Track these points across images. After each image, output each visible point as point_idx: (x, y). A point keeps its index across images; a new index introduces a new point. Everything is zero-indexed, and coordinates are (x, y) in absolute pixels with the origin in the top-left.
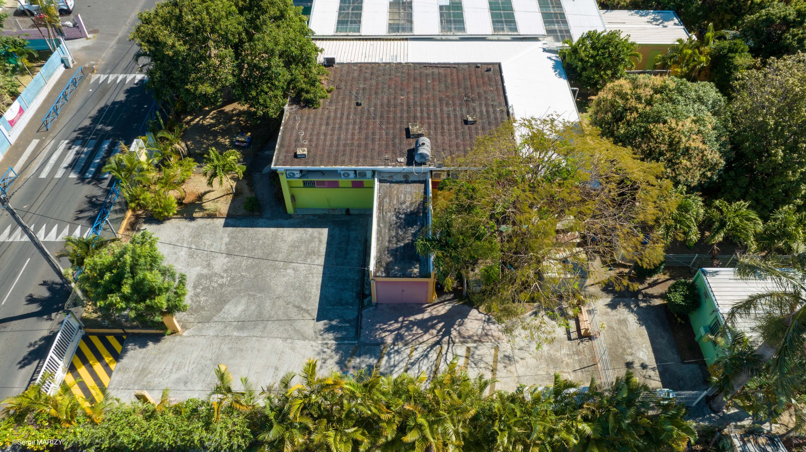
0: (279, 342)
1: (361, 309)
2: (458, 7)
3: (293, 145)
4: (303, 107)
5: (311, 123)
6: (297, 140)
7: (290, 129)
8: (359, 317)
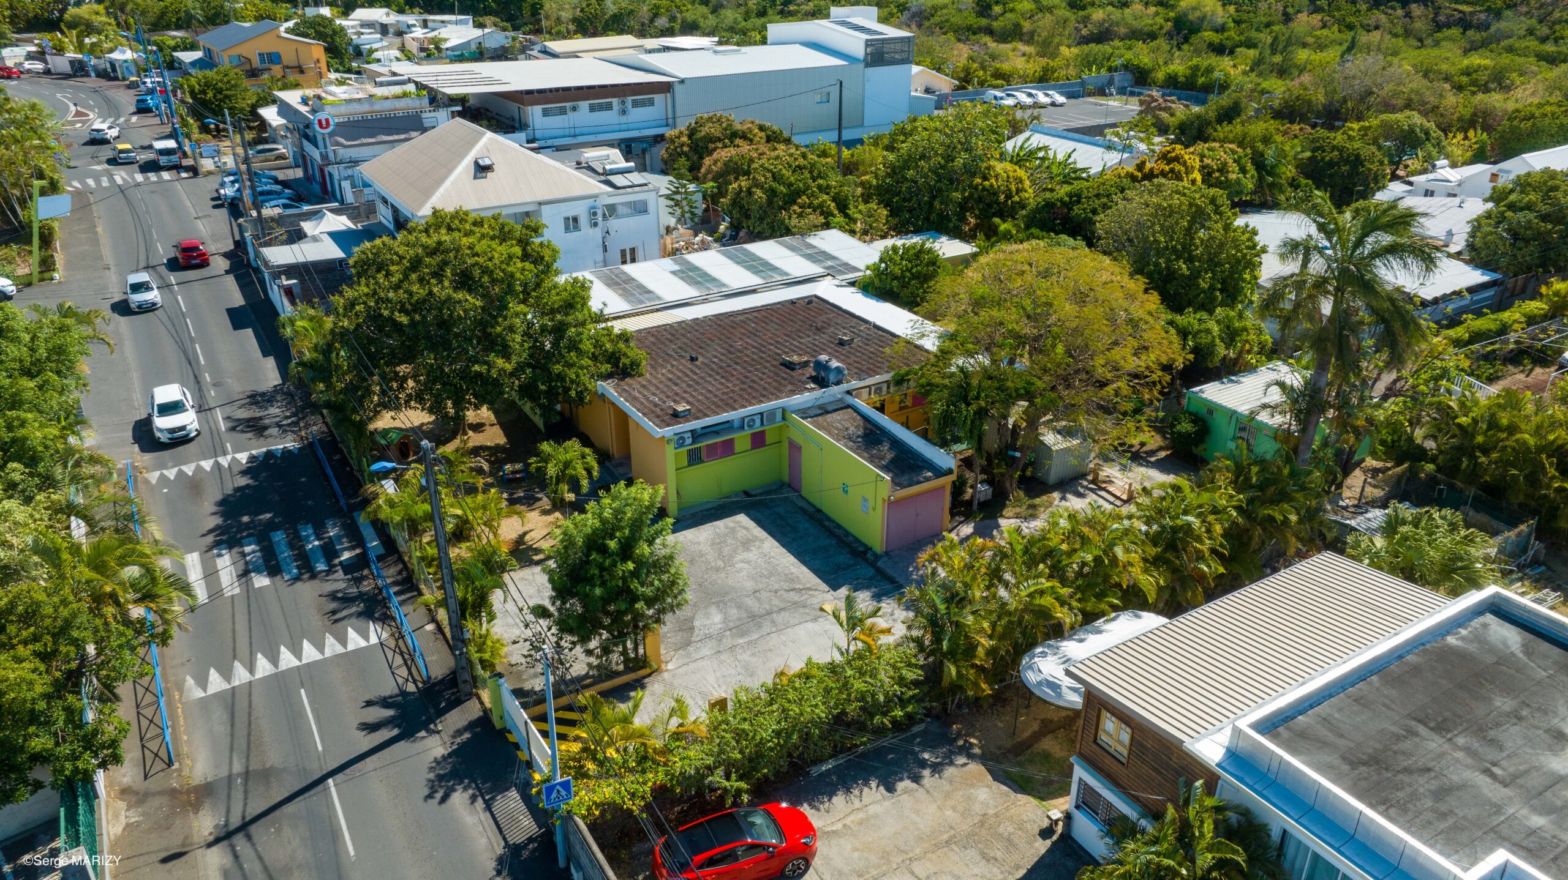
0: (810, 625)
1: (873, 564)
2: (695, 268)
3: (658, 410)
4: (623, 379)
5: (653, 389)
6: (656, 405)
7: (633, 400)
8: (879, 571)
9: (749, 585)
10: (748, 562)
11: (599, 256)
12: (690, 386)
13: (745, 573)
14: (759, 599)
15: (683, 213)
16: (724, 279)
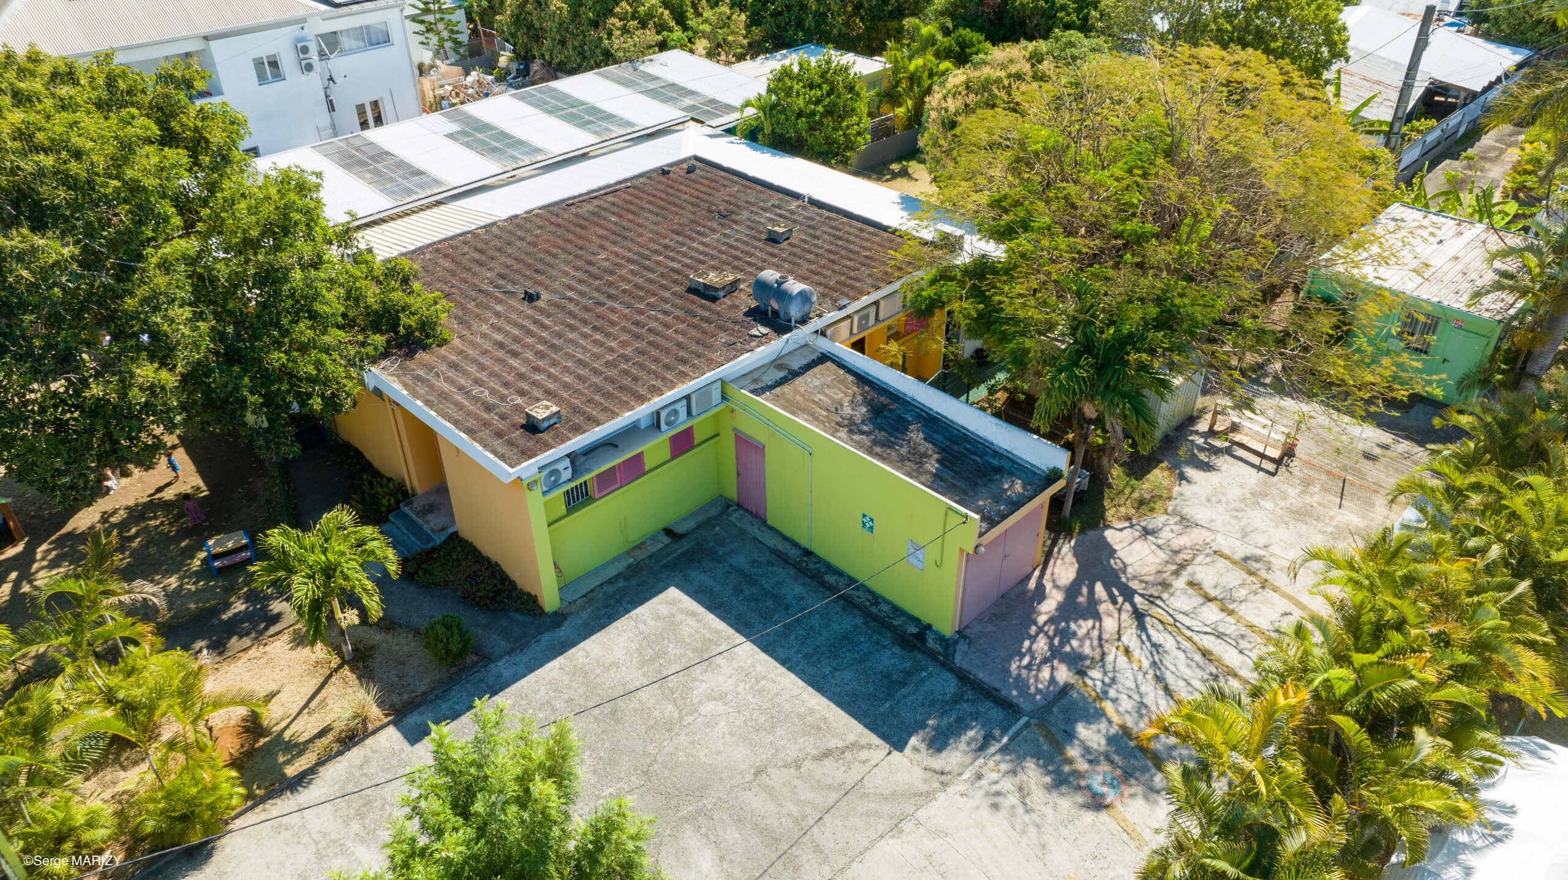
1: (947, 665)
2: (485, 127)
3: (494, 418)
4: (410, 355)
5: (472, 369)
6: (489, 408)
7: (439, 400)
8: (963, 677)
9: (741, 757)
10: (721, 697)
11: (323, 118)
12: (541, 355)
13: (722, 727)
14: (768, 790)
15: (442, 40)
16: (536, 141)
